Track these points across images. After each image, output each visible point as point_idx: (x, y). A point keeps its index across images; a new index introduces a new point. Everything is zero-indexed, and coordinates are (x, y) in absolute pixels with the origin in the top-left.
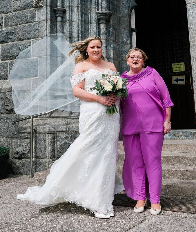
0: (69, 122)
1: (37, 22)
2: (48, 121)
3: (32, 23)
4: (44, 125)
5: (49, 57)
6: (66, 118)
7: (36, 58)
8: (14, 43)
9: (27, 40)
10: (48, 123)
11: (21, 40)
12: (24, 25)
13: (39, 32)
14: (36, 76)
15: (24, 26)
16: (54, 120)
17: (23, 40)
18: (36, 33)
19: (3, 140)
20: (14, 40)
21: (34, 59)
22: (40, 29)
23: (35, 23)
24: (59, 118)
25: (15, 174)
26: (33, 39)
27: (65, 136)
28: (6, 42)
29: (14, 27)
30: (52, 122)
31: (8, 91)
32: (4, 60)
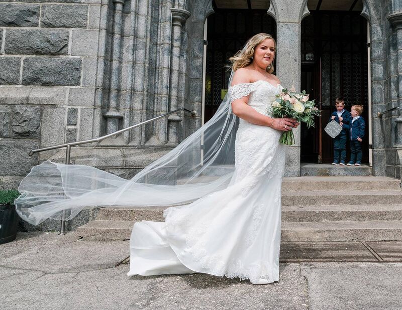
0: (125, 153)
1: (83, 4)
2: (95, 152)
3: (73, 4)
4: (89, 156)
5: (102, 60)
6: (122, 148)
7: (79, 57)
8: (34, 28)
9: (62, 28)
10: (95, 154)
11: (51, 26)
12: (58, 4)
13: (86, 19)
14: (78, 84)
15: (58, 6)
16: (105, 150)
17: (54, 27)
18: (80, 20)
19: (4, 179)
20: (36, 25)
21: (74, 59)
22: (88, 14)
23: (80, 4)
24: (111, 148)
25: (27, 231)
26: (73, 29)
27: (121, 173)
28: (18, 26)
29: (37, 3)
30: (101, 153)
31: (19, 102)
32: (12, 54)
